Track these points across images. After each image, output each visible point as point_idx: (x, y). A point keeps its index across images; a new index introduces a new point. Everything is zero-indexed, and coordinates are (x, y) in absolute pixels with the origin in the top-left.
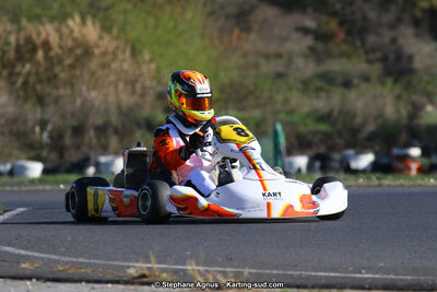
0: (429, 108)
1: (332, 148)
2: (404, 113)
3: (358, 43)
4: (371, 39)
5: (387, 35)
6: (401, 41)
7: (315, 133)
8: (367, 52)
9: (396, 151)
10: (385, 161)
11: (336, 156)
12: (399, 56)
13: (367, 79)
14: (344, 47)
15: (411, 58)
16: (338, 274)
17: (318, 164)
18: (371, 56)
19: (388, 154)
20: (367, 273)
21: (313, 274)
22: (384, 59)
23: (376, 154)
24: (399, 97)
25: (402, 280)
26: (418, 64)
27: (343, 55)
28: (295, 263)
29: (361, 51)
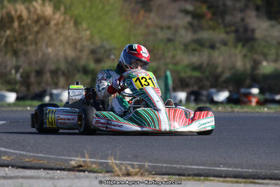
0: (265, 63)
1: (202, 88)
2: (248, 66)
3: (220, 21)
4: (228, 18)
5: (239, 16)
6: (248, 20)
7: (190, 78)
8: (225, 26)
9: (243, 90)
10: (235, 96)
11: (205, 93)
12: (246, 29)
13: (225, 44)
14: (211, 23)
15: (253, 31)
16: (205, 168)
17: (193, 98)
18: (228, 29)
19: (238, 92)
20: (223, 167)
21: (189, 167)
22: (237, 31)
23: (230, 92)
24: (245, 56)
25: (245, 172)
26: (258, 34)
27: (211, 28)
28: (178, 160)
29: (221, 26)
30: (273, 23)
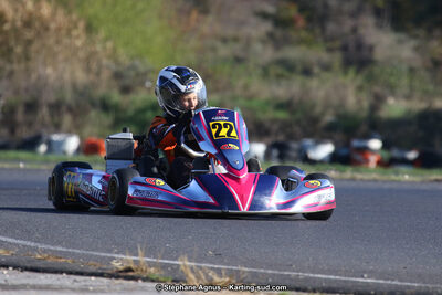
0: (391, 101)
1: (291, 137)
2: (366, 104)
3: (318, 31)
4: (331, 27)
5: (348, 24)
6: (362, 31)
7: (274, 121)
8: (326, 40)
9: (356, 143)
10: (344, 152)
11: (294, 145)
12: (360, 46)
13: (327, 68)
14: (303, 34)
15: (371, 48)
17: (275, 152)
18: (330, 44)
19: (347, 145)
20: (369, 278)
21: (311, 275)
22: (345, 48)
23: (336, 144)
24: (360, 89)
25: (408, 287)
26: (379, 55)
27: (301, 42)
28: (290, 263)
29: (320, 39)
30: (402, 36)
